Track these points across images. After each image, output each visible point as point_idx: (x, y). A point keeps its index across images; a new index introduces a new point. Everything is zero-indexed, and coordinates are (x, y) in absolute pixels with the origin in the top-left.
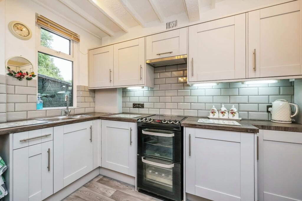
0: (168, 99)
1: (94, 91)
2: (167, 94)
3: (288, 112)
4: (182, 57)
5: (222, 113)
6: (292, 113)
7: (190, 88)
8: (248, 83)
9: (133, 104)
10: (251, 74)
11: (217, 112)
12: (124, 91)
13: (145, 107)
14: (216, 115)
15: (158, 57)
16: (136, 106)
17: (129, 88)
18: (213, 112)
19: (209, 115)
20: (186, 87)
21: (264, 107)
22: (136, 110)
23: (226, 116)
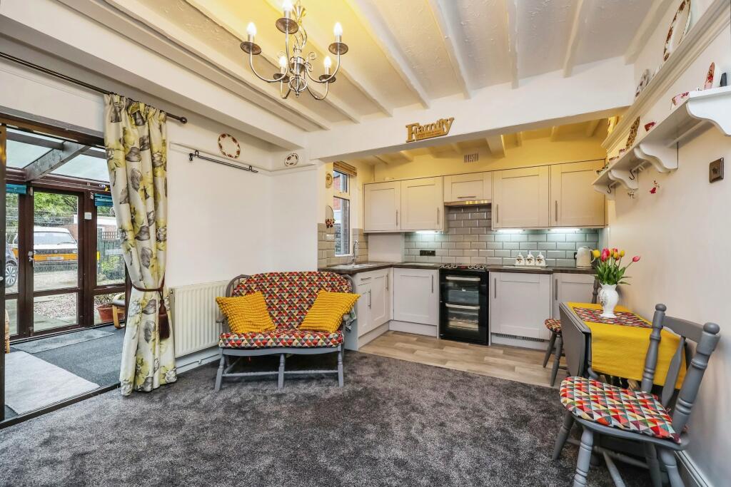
0: (467, 244)
1: (367, 235)
2: (466, 240)
3: (589, 258)
4: (486, 202)
5: (528, 260)
6: (592, 260)
7: (493, 233)
8: (553, 230)
9: (421, 251)
10: (554, 223)
11: (523, 259)
12: (408, 235)
13: (436, 254)
14: (522, 263)
15: (459, 200)
16: (423, 253)
17: (417, 232)
18: (518, 260)
19: (515, 262)
20: (489, 232)
21: (570, 254)
22: (425, 258)
23: (533, 263)
